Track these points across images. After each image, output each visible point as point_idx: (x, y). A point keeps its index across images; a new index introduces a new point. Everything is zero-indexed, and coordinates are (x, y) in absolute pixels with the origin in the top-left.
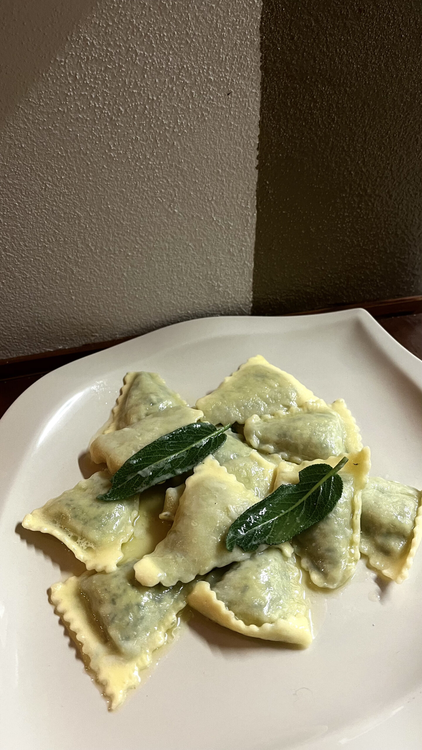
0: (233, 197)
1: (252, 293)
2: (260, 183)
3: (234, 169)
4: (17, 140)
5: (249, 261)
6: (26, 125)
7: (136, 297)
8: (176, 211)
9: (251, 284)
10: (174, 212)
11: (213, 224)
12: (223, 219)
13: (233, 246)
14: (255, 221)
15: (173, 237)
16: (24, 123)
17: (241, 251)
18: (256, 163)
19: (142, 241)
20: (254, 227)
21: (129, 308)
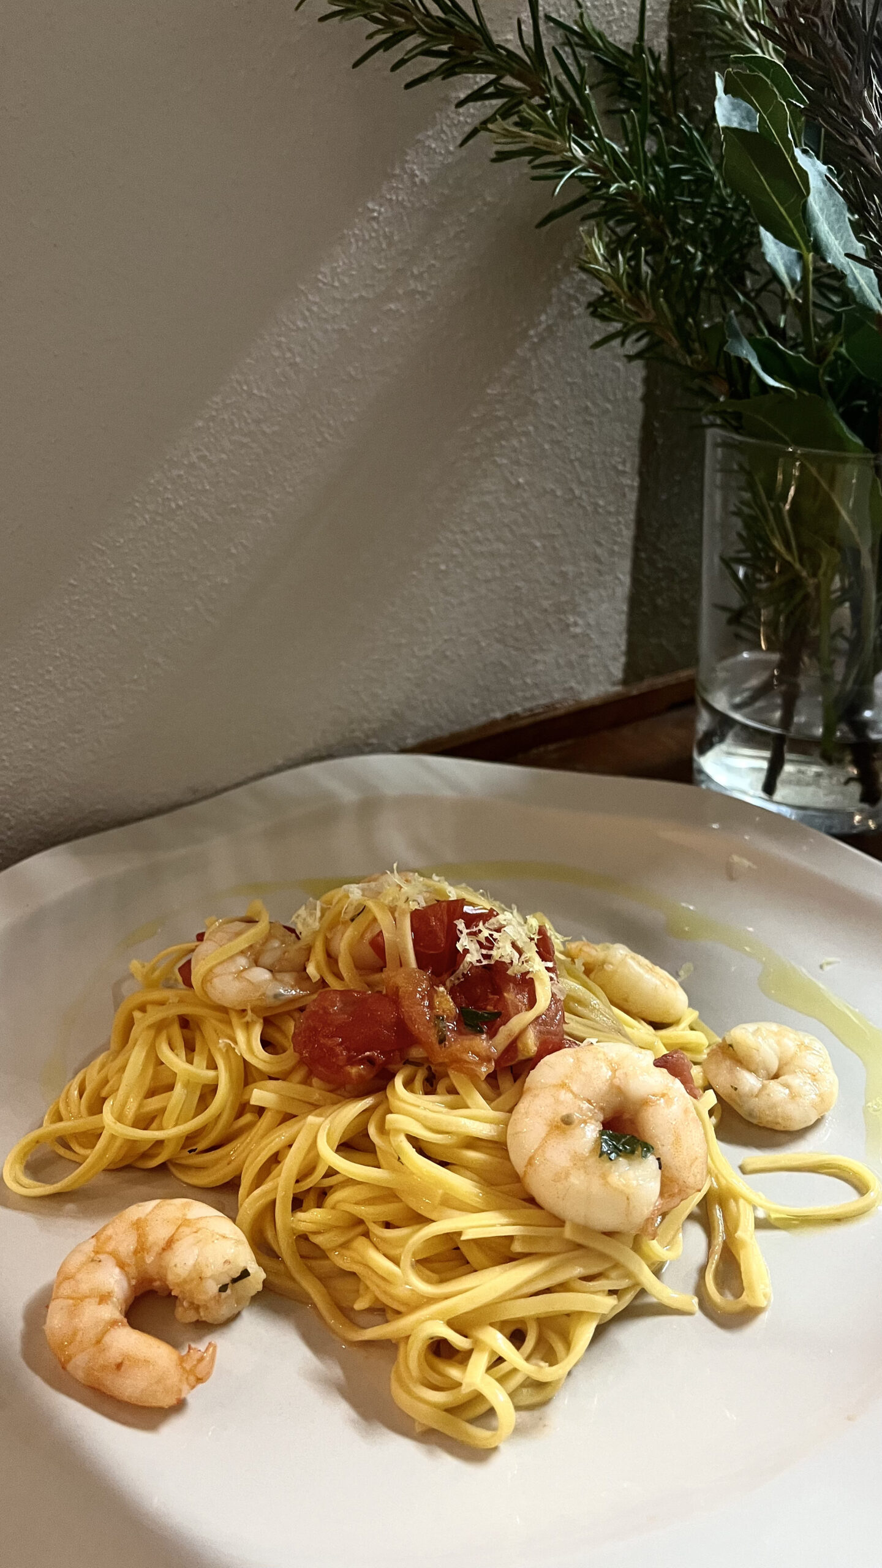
0: (605, 453)
1: (625, 636)
2: (647, 426)
3: (609, 401)
4: (290, 350)
5: (623, 573)
6: (309, 324)
7: (446, 657)
8: (521, 480)
9: (624, 617)
10: (519, 484)
11: (575, 505)
12: (587, 492)
13: (600, 544)
14: (633, 496)
15: (512, 531)
16: (305, 319)
17: (612, 553)
18: (640, 391)
19: (464, 541)
20: (634, 507)
21: (434, 679)
